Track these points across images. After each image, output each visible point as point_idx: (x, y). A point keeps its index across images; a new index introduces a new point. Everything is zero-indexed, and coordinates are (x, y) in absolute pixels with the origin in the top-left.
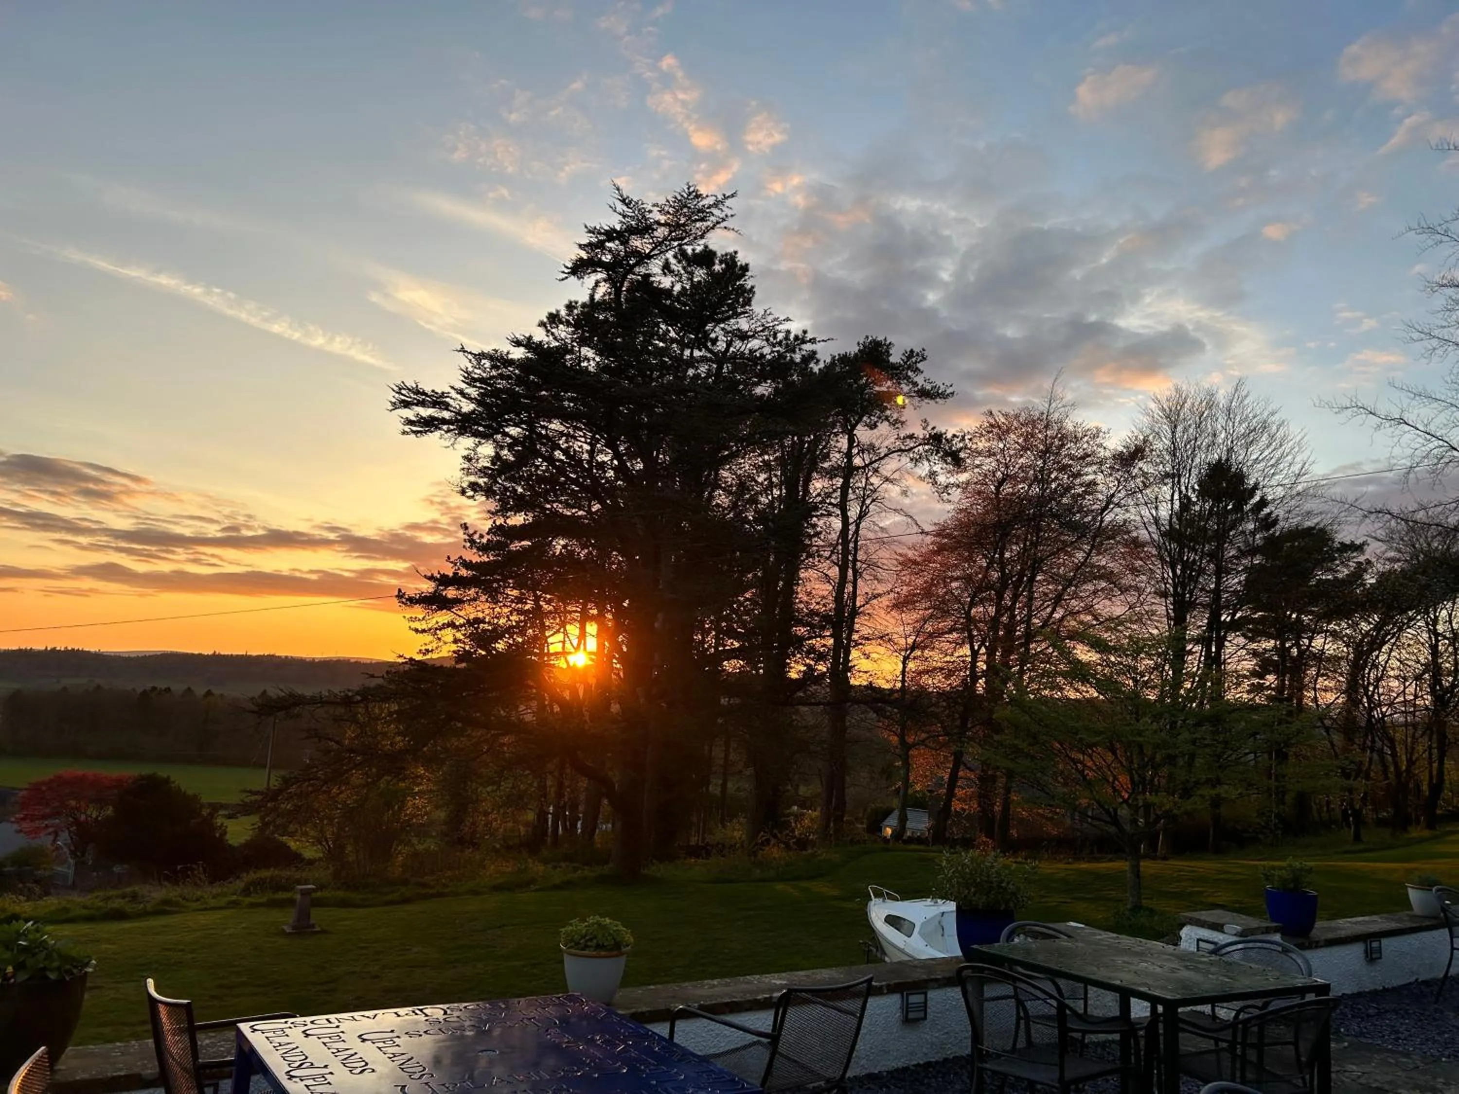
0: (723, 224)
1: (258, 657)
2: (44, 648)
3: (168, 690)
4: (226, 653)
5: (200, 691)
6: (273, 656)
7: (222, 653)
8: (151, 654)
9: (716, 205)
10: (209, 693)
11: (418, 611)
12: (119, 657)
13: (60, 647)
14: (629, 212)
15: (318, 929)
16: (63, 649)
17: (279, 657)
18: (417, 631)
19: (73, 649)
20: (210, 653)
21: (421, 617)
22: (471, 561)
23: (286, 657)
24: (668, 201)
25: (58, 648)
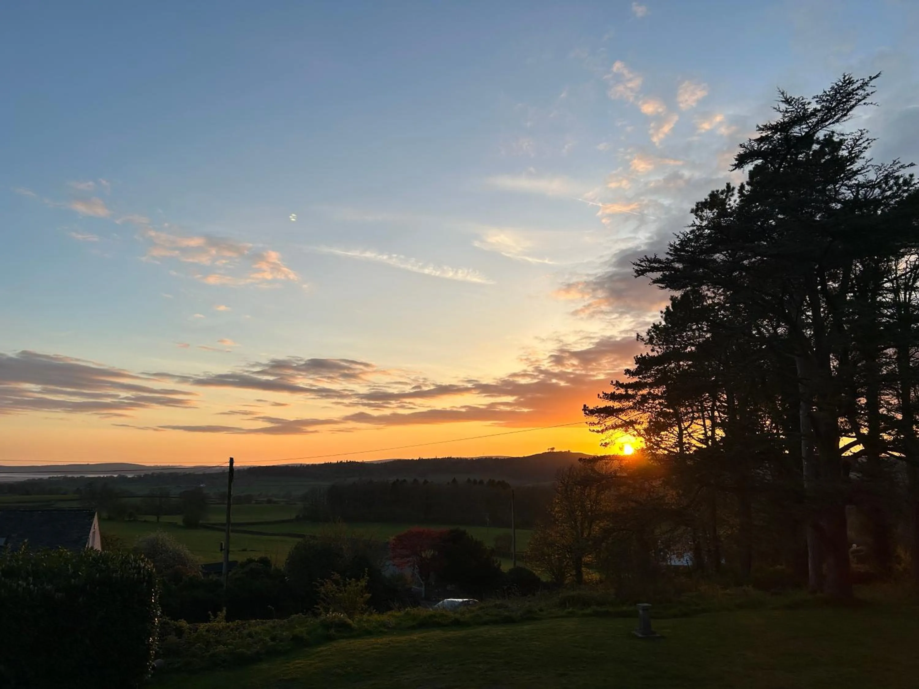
0: (863, 102)
1: (443, 459)
2: (336, 462)
3: (405, 481)
4: (426, 458)
5: (421, 480)
6: (450, 458)
7: (424, 458)
8: (388, 461)
9: (861, 87)
10: (426, 482)
11: (594, 419)
12: (373, 464)
13: (344, 461)
14: (790, 108)
15: (658, 635)
16: (345, 462)
17: (454, 458)
18: (598, 432)
19: (350, 461)
20: (418, 459)
21: (596, 422)
22: (623, 383)
23: (458, 458)
24: (825, 92)
25: (343, 461)
